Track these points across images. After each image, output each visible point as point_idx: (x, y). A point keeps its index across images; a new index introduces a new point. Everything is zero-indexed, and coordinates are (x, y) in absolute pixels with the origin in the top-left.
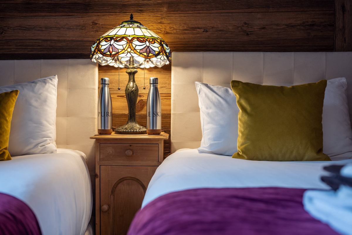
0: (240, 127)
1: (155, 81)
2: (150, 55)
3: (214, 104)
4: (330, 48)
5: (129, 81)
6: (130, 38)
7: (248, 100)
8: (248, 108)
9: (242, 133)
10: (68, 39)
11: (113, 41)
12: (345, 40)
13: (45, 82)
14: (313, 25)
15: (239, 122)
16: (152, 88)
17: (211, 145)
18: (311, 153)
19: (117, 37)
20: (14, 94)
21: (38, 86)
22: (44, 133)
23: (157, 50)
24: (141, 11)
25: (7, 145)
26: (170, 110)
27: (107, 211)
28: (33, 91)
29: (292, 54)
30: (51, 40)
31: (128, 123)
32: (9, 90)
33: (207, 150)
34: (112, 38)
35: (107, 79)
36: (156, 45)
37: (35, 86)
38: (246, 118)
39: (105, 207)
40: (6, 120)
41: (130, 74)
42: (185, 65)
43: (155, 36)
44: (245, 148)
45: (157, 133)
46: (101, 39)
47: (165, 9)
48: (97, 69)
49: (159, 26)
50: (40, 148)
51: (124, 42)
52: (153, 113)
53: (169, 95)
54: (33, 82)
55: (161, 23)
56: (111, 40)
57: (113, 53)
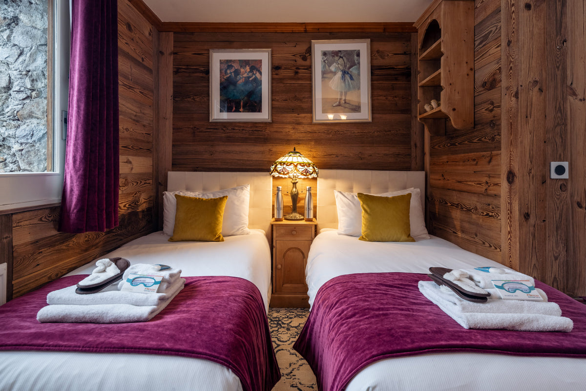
0: (363, 221)
1: (310, 189)
2: (308, 174)
3: (346, 205)
4: (408, 169)
5: (293, 188)
6: (295, 164)
7: (368, 205)
8: (368, 210)
9: (365, 225)
10: (253, 159)
11: (285, 165)
12: (417, 164)
13: (242, 189)
14: (399, 155)
15: (362, 218)
16: (308, 193)
17: (345, 230)
18: (404, 237)
19: (288, 163)
20: (225, 198)
21: (239, 191)
22: (243, 222)
23: (311, 171)
24: (299, 144)
25: (221, 231)
26: (316, 203)
27: (281, 269)
28: (236, 195)
29: (388, 172)
30: (243, 160)
31: (292, 213)
32: (222, 196)
33: (343, 233)
34: (284, 163)
35: (280, 187)
36: (311, 168)
37: (236, 192)
38: (367, 216)
39: (279, 266)
40: (221, 215)
41: (294, 183)
42: (326, 177)
43: (310, 162)
44: (367, 234)
45: (311, 220)
46: (277, 163)
47: (313, 143)
48: (272, 178)
49: (310, 153)
50: (240, 231)
51: (292, 166)
52: (309, 208)
53: (316, 194)
54: (235, 189)
55: (310, 151)
56: (284, 165)
57: (285, 173)
